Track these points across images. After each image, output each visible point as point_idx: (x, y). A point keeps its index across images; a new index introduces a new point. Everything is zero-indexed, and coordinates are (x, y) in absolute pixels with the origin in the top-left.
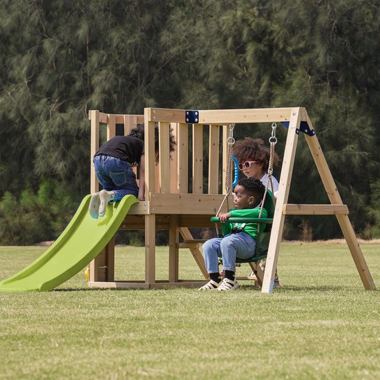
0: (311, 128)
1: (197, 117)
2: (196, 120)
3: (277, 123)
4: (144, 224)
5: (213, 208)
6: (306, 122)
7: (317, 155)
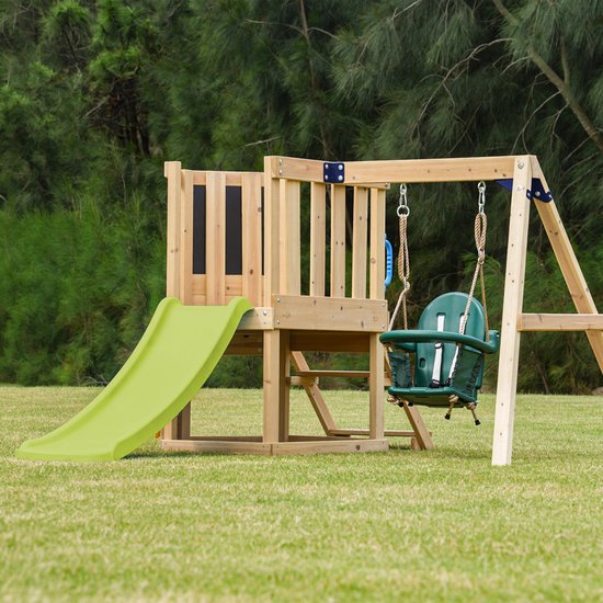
0: (547, 190)
1: (342, 172)
2: (340, 178)
3: (486, 182)
4: (261, 345)
5: (359, 322)
6: (539, 180)
7: (556, 234)
